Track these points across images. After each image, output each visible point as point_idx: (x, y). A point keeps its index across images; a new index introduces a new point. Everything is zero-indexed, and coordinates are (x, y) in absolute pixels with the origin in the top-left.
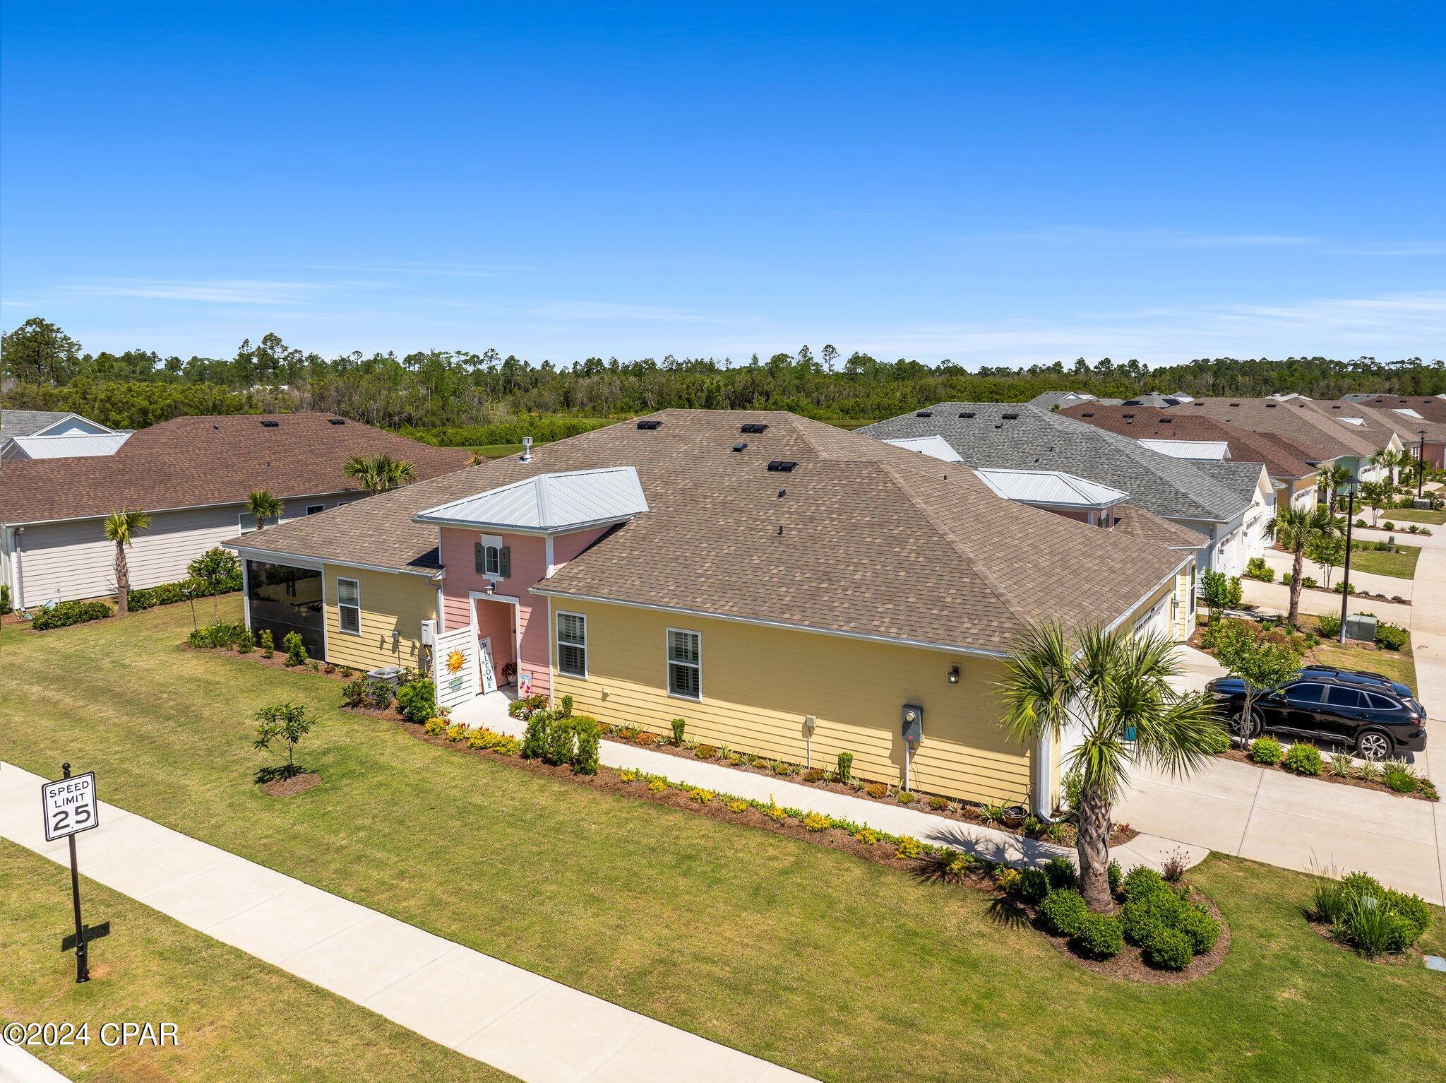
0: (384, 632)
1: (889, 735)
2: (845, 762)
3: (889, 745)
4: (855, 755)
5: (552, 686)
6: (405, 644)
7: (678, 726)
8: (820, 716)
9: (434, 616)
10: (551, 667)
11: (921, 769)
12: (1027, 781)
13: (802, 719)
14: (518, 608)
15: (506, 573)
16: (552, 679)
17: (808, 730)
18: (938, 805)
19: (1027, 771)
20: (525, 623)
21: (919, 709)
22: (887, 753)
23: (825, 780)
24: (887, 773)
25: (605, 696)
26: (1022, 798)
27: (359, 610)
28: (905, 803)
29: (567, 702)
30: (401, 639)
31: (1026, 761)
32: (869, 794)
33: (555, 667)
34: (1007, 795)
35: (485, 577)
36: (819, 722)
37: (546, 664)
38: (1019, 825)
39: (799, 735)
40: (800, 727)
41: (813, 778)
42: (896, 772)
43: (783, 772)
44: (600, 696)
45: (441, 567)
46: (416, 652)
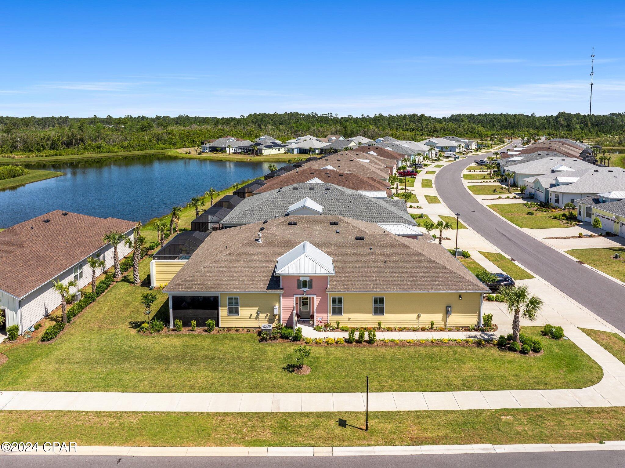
0: (251, 313)
1: (442, 315)
2: (432, 324)
3: (442, 317)
4: (434, 321)
5: (329, 320)
6: (262, 316)
7: (380, 324)
8: (422, 313)
9: (277, 304)
10: (328, 314)
11: (450, 321)
12: (477, 319)
13: (417, 315)
14: (315, 297)
15: (311, 287)
16: (329, 317)
17: (418, 317)
18: (458, 329)
19: (477, 317)
20: (318, 302)
21: (450, 307)
22: (441, 319)
23: (427, 329)
24: (442, 324)
25: (349, 319)
26: (475, 323)
27: (239, 307)
28: (450, 330)
29: (338, 323)
30: (260, 314)
31: (477, 314)
32: (440, 330)
33: (330, 313)
34: (472, 323)
35: (301, 290)
36: (422, 315)
37: (327, 313)
38: (479, 329)
39: (416, 319)
40: (416, 317)
41: (423, 329)
42: (443, 323)
43: (415, 330)
44: (348, 319)
45: (282, 289)
46: (267, 317)
